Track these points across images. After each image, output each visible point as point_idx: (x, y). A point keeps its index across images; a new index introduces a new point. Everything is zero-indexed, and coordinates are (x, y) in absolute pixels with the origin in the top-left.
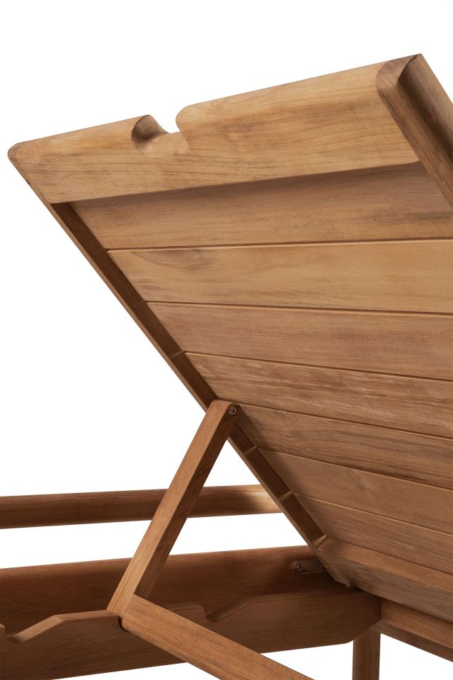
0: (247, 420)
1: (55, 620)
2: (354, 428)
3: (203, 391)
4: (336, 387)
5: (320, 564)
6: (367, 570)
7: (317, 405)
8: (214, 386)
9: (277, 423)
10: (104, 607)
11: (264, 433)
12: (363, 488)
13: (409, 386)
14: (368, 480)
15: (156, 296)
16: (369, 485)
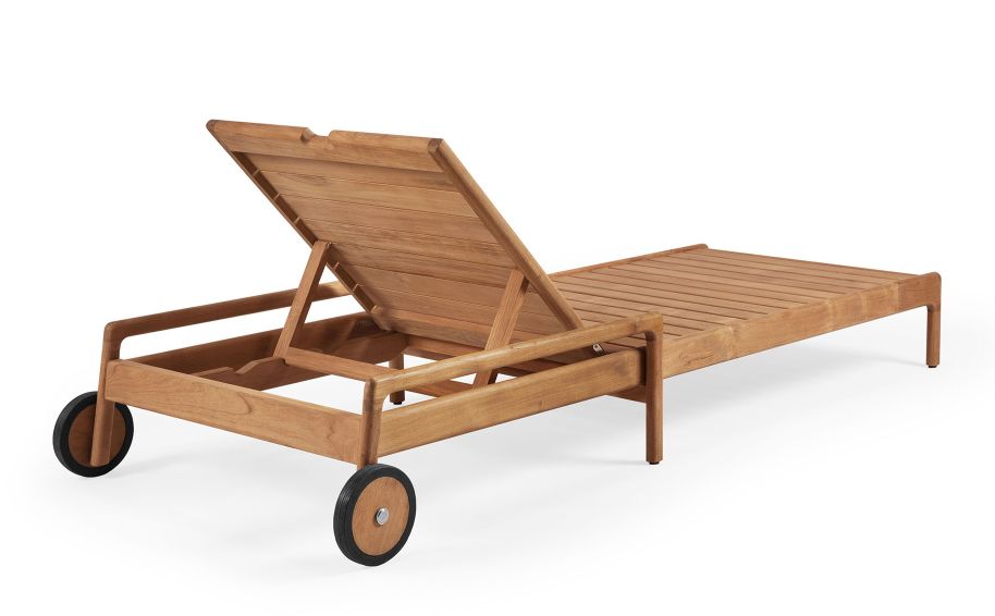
0: (336, 250)
1: (253, 364)
2: (400, 255)
3: (310, 237)
4: (394, 238)
5: (373, 321)
6: (402, 321)
7: (381, 245)
8: (317, 234)
9: (355, 252)
10: (272, 355)
11: (346, 256)
12: (402, 281)
13: (433, 239)
14: (406, 277)
15: (288, 193)
16: (407, 279)
